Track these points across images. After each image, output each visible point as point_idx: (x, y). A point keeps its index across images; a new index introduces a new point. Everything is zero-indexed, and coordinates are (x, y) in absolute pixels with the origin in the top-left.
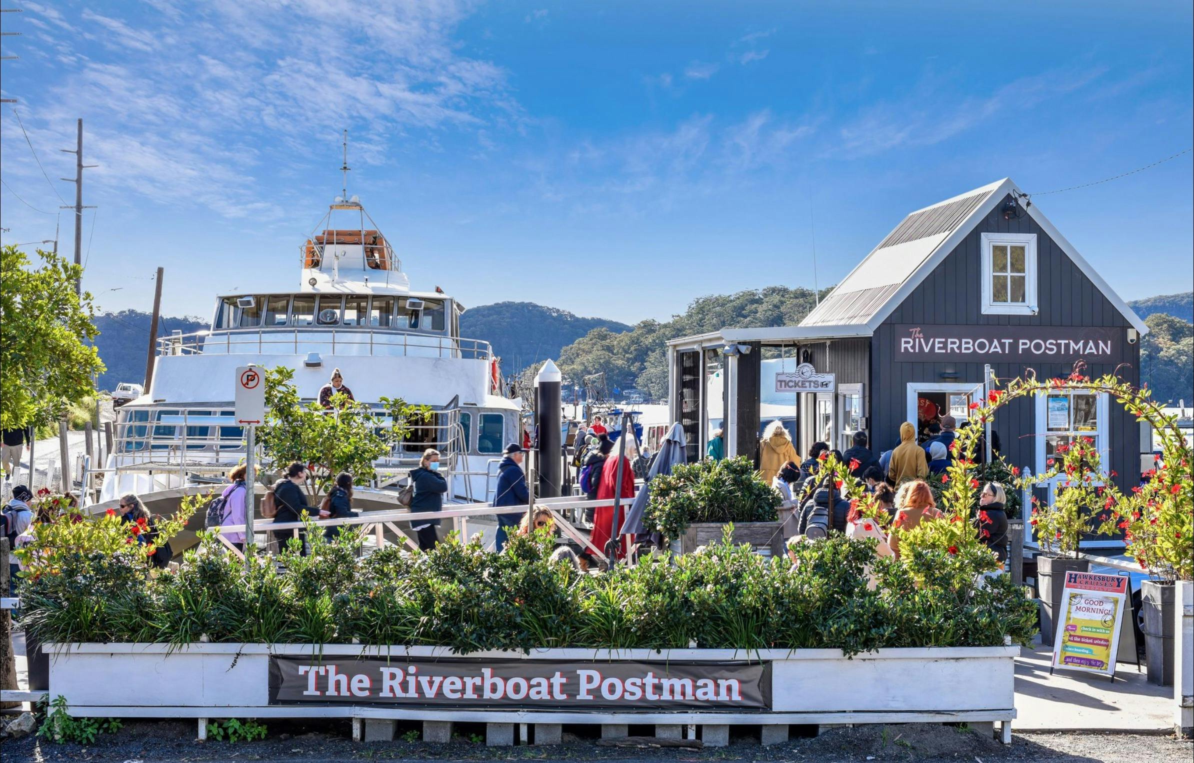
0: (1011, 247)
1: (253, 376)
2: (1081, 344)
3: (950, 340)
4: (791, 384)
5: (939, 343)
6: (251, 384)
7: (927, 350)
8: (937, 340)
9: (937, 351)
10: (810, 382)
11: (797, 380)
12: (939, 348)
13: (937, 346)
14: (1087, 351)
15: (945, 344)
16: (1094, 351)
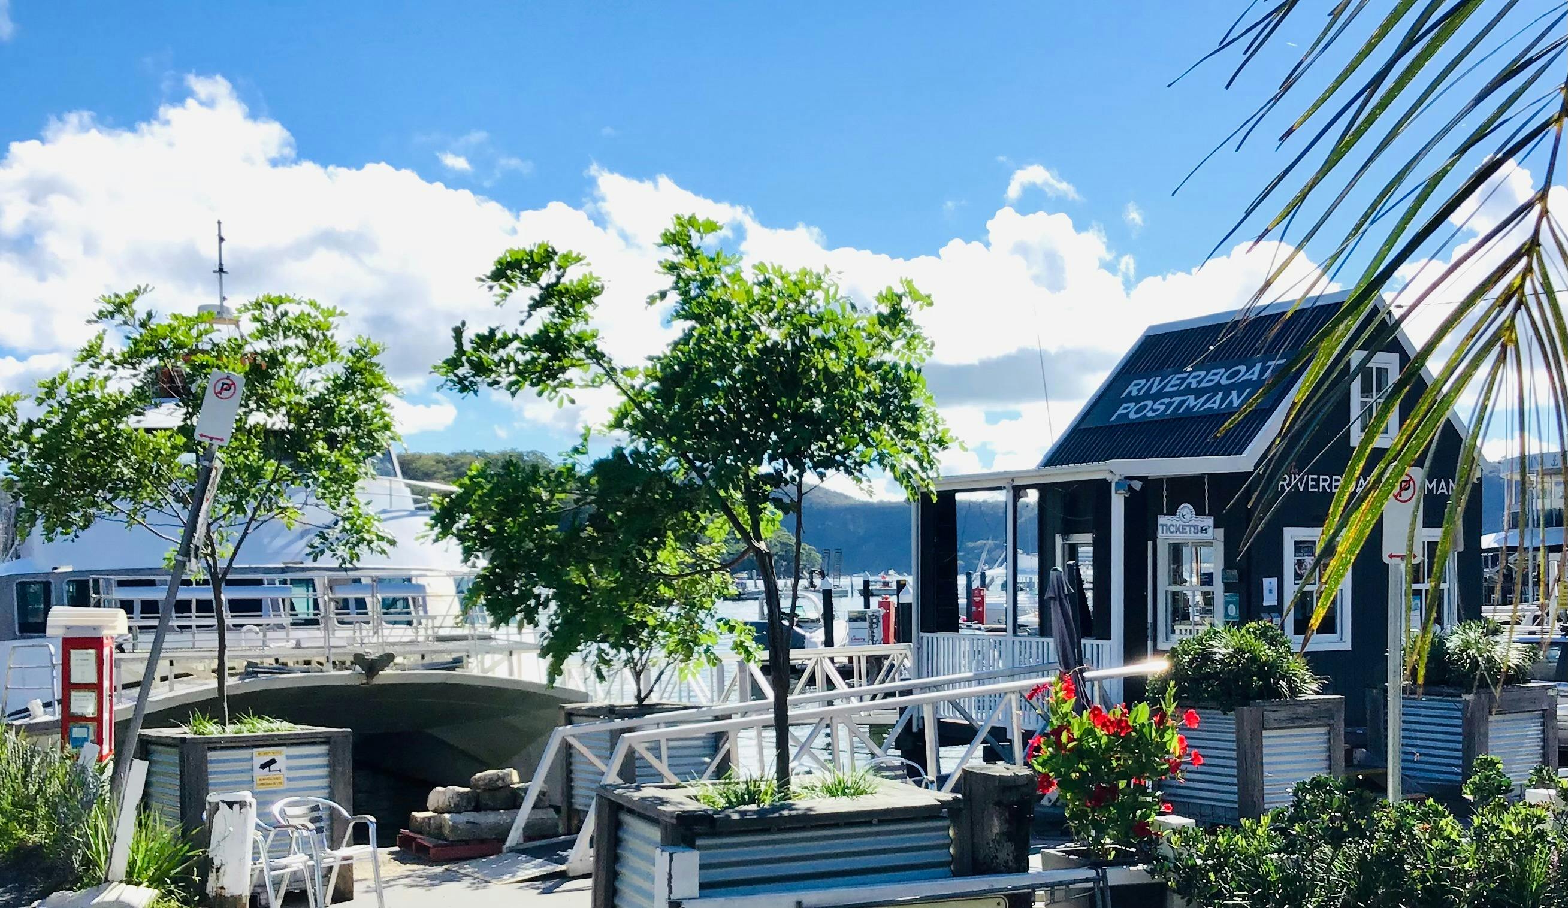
0: (1377, 368)
1: (230, 386)
2: (1434, 483)
3: (1322, 477)
4: (1172, 529)
5: (1313, 480)
6: (225, 394)
7: (1301, 489)
8: (1311, 476)
9: (1310, 490)
10: (1190, 526)
11: (1178, 523)
12: (1313, 486)
13: (1310, 483)
14: (1440, 491)
15: (1317, 480)
16: (1445, 491)
